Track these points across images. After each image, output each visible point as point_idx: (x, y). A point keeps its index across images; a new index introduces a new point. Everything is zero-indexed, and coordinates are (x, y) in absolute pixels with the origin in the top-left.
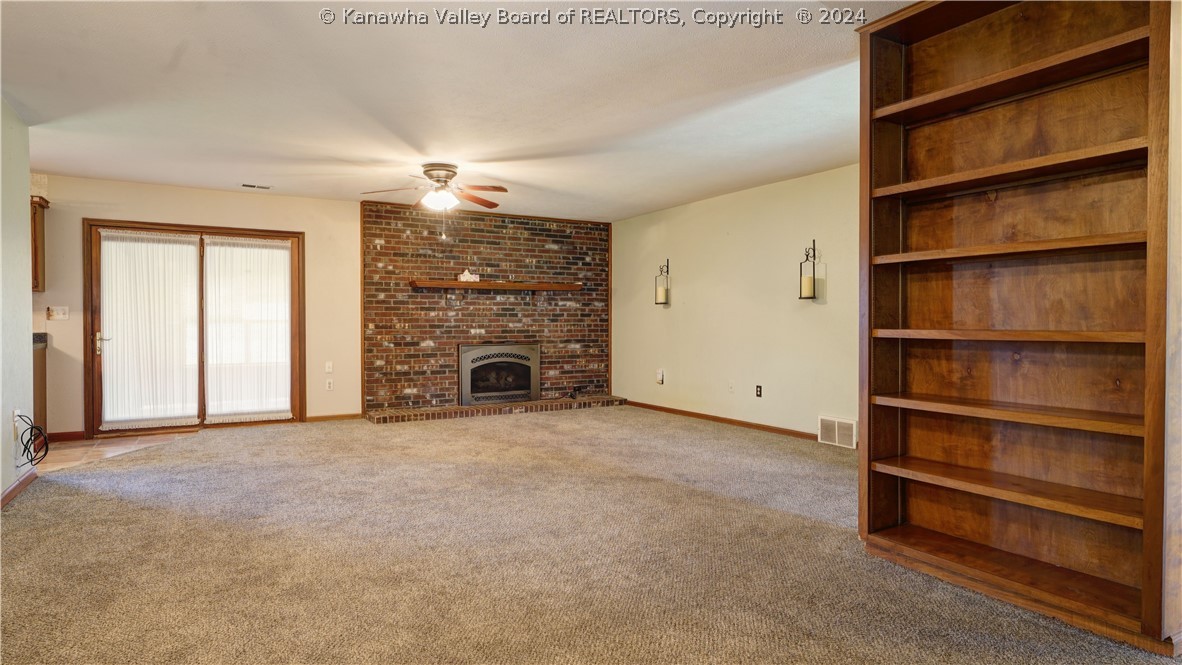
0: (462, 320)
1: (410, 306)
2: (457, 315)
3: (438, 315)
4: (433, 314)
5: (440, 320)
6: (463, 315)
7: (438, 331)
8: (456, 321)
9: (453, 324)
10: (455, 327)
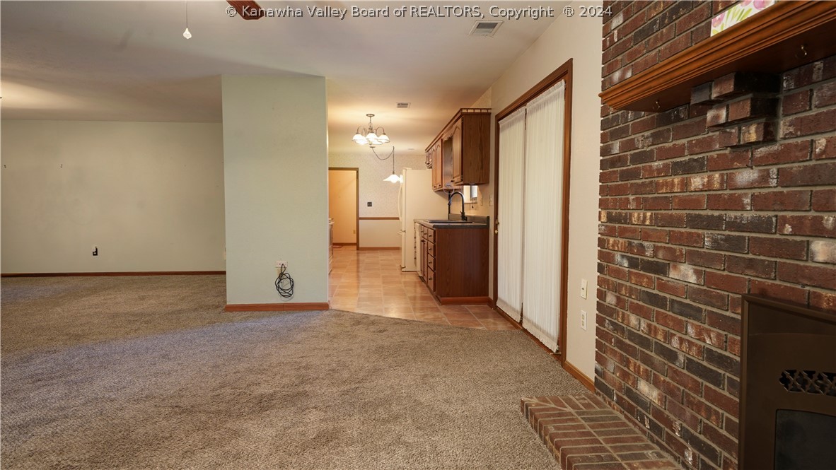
0: (779, 201)
1: (657, 164)
2: (764, 178)
3: (710, 182)
4: (697, 181)
5: (715, 202)
6: (784, 178)
7: (708, 236)
8: (758, 203)
9: (749, 215)
10: (755, 226)
